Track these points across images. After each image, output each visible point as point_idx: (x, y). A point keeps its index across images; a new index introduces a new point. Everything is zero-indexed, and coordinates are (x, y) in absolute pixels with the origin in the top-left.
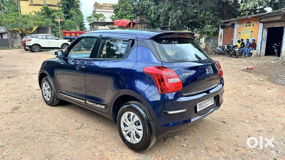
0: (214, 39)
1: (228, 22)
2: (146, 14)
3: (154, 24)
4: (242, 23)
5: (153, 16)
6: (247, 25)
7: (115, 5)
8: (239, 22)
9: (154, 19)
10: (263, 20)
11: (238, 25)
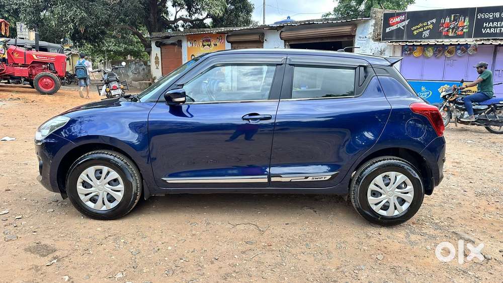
0: (137, 64)
1: (168, 38)
4: (195, 41)
6: (204, 44)
8: (190, 39)
10: (232, 39)
11: (189, 42)
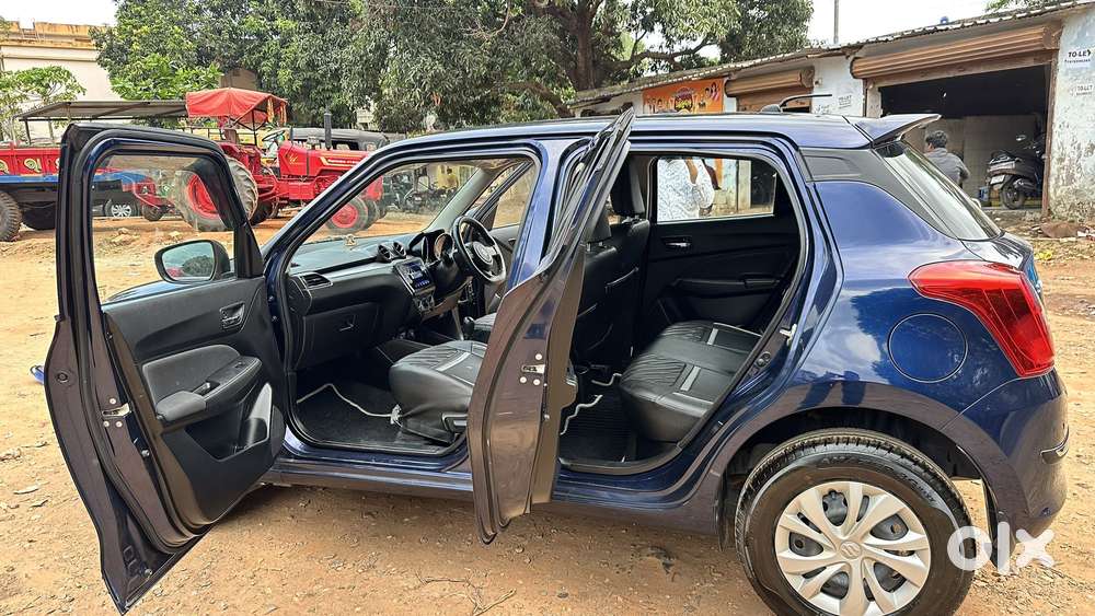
1: (606, 99)
2: (255, 71)
3: (294, 109)
4: (660, 100)
5: (284, 75)
6: (679, 106)
7: (104, 31)
8: (648, 97)
9: (290, 87)
10: (737, 88)
11: (647, 106)
